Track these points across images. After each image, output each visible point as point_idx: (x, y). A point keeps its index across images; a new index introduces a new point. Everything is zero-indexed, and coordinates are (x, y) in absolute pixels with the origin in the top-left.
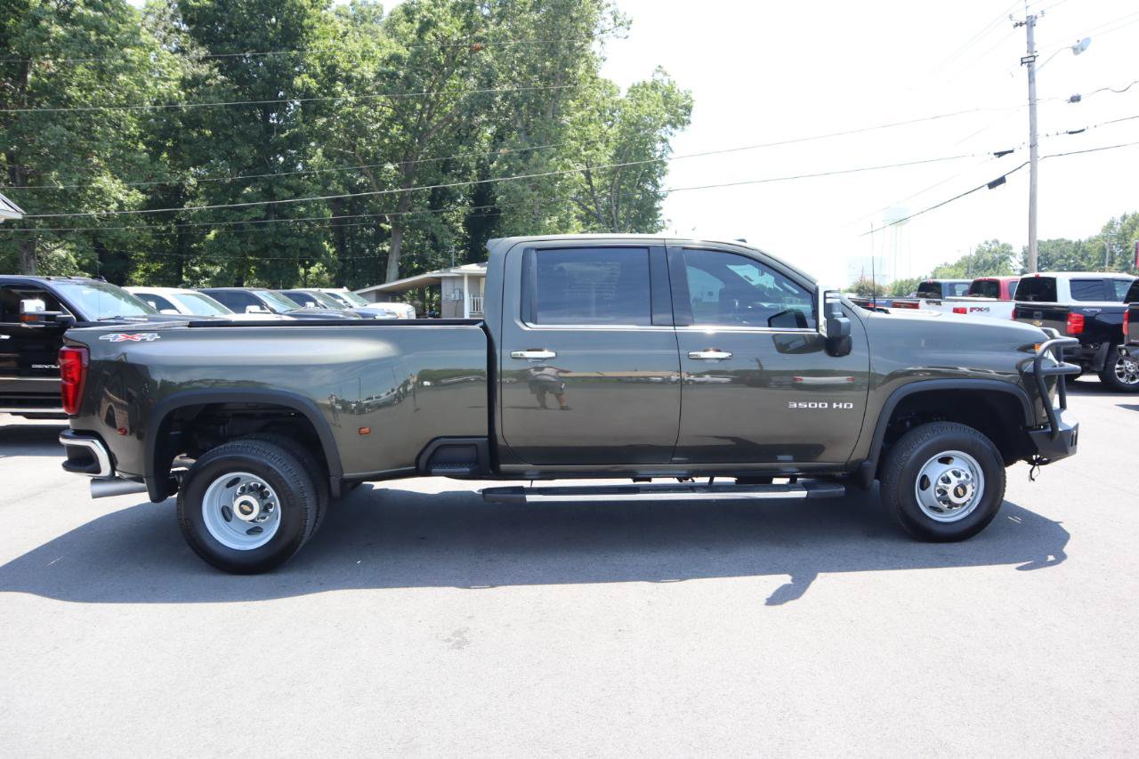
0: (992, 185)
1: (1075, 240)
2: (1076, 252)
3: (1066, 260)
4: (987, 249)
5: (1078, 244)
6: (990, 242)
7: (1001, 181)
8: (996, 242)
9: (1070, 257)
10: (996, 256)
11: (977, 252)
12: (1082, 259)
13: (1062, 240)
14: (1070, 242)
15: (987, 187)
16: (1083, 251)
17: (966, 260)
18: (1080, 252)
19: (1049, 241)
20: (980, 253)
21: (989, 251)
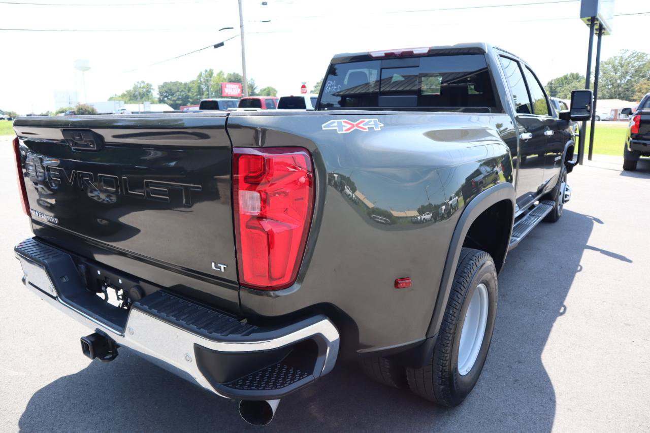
0: (216, 46)
1: (183, 82)
2: (185, 88)
3: (181, 92)
4: (139, 87)
5: (186, 84)
6: (140, 82)
7: (222, 44)
8: (143, 82)
9: (182, 91)
10: (144, 90)
11: (134, 88)
12: (189, 92)
13: (177, 82)
14: (181, 83)
15: (213, 47)
16: (189, 88)
17: (129, 92)
18: (187, 88)
19: (171, 82)
20: (135, 88)
21: (140, 87)
